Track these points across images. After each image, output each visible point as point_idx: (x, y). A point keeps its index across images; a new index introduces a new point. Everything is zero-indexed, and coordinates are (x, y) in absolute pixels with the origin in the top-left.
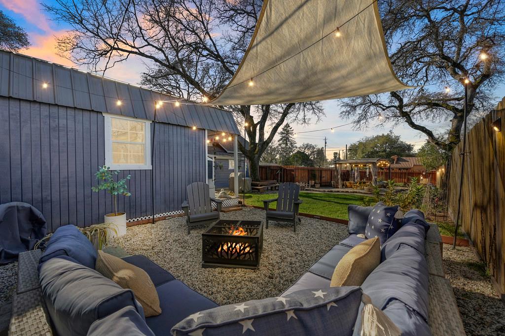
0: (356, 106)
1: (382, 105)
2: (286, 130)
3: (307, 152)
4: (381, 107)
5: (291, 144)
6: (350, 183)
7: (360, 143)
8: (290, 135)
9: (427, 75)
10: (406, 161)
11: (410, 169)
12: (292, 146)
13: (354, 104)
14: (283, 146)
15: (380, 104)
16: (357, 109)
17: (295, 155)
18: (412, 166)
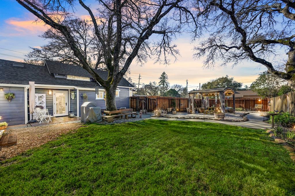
0: (205, 49)
1: (226, 46)
2: (163, 76)
3: (177, 89)
4: (224, 48)
5: (167, 84)
6: (202, 109)
7: (209, 83)
8: (166, 79)
9: (261, 21)
10: (238, 93)
11: (241, 98)
12: (167, 86)
13: (204, 47)
14: (162, 86)
15: (224, 46)
16: (206, 51)
17: (169, 92)
18: (243, 96)
